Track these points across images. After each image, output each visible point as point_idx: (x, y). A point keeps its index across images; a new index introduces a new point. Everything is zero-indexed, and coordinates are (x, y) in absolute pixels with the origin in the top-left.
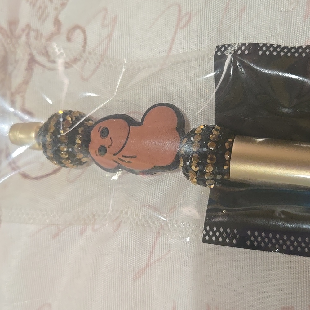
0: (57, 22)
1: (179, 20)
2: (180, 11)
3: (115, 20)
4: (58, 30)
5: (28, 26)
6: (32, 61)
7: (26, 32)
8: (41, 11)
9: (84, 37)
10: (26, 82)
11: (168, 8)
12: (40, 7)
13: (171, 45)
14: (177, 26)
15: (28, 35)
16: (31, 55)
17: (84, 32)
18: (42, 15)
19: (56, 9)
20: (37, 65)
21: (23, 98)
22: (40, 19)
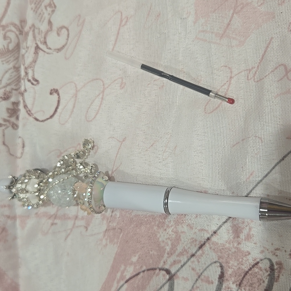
0: (50, 23)
1: (121, 21)
2: (122, 15)
3: (84, 21)
4: (51, 28)
5: (33, 25)
6: (37, 48)
7: (32, 29)
8: (40, 16)
9: (67, 33)
10: (35, 61)
11: (115, 14)
12: (40, 14)
13: (117, 37)
14: (120, 25)
15: (34, 31)
16: (36, 44)
17: (68, 30)
18: (42, 18)
19: (49, 14)
20: (40, 51)
21: (33, 71)
22: (40, 21)
